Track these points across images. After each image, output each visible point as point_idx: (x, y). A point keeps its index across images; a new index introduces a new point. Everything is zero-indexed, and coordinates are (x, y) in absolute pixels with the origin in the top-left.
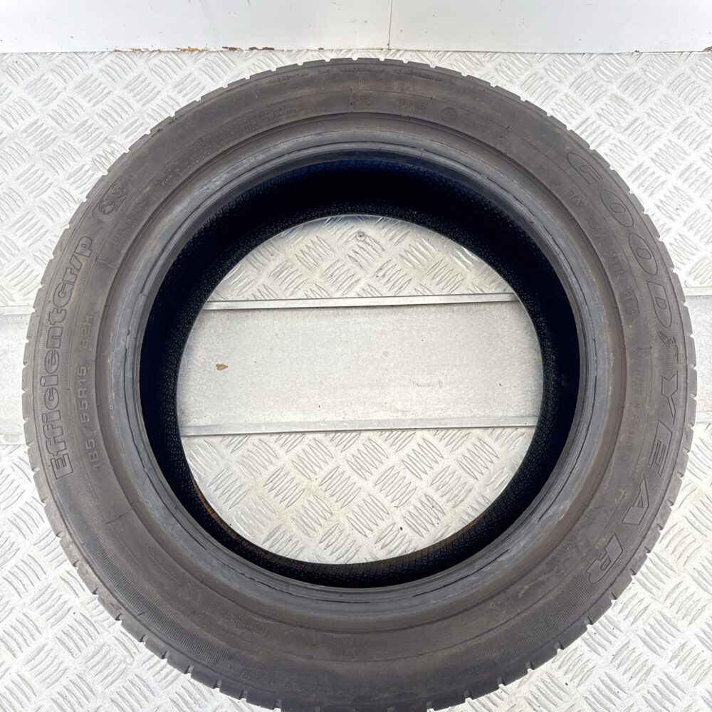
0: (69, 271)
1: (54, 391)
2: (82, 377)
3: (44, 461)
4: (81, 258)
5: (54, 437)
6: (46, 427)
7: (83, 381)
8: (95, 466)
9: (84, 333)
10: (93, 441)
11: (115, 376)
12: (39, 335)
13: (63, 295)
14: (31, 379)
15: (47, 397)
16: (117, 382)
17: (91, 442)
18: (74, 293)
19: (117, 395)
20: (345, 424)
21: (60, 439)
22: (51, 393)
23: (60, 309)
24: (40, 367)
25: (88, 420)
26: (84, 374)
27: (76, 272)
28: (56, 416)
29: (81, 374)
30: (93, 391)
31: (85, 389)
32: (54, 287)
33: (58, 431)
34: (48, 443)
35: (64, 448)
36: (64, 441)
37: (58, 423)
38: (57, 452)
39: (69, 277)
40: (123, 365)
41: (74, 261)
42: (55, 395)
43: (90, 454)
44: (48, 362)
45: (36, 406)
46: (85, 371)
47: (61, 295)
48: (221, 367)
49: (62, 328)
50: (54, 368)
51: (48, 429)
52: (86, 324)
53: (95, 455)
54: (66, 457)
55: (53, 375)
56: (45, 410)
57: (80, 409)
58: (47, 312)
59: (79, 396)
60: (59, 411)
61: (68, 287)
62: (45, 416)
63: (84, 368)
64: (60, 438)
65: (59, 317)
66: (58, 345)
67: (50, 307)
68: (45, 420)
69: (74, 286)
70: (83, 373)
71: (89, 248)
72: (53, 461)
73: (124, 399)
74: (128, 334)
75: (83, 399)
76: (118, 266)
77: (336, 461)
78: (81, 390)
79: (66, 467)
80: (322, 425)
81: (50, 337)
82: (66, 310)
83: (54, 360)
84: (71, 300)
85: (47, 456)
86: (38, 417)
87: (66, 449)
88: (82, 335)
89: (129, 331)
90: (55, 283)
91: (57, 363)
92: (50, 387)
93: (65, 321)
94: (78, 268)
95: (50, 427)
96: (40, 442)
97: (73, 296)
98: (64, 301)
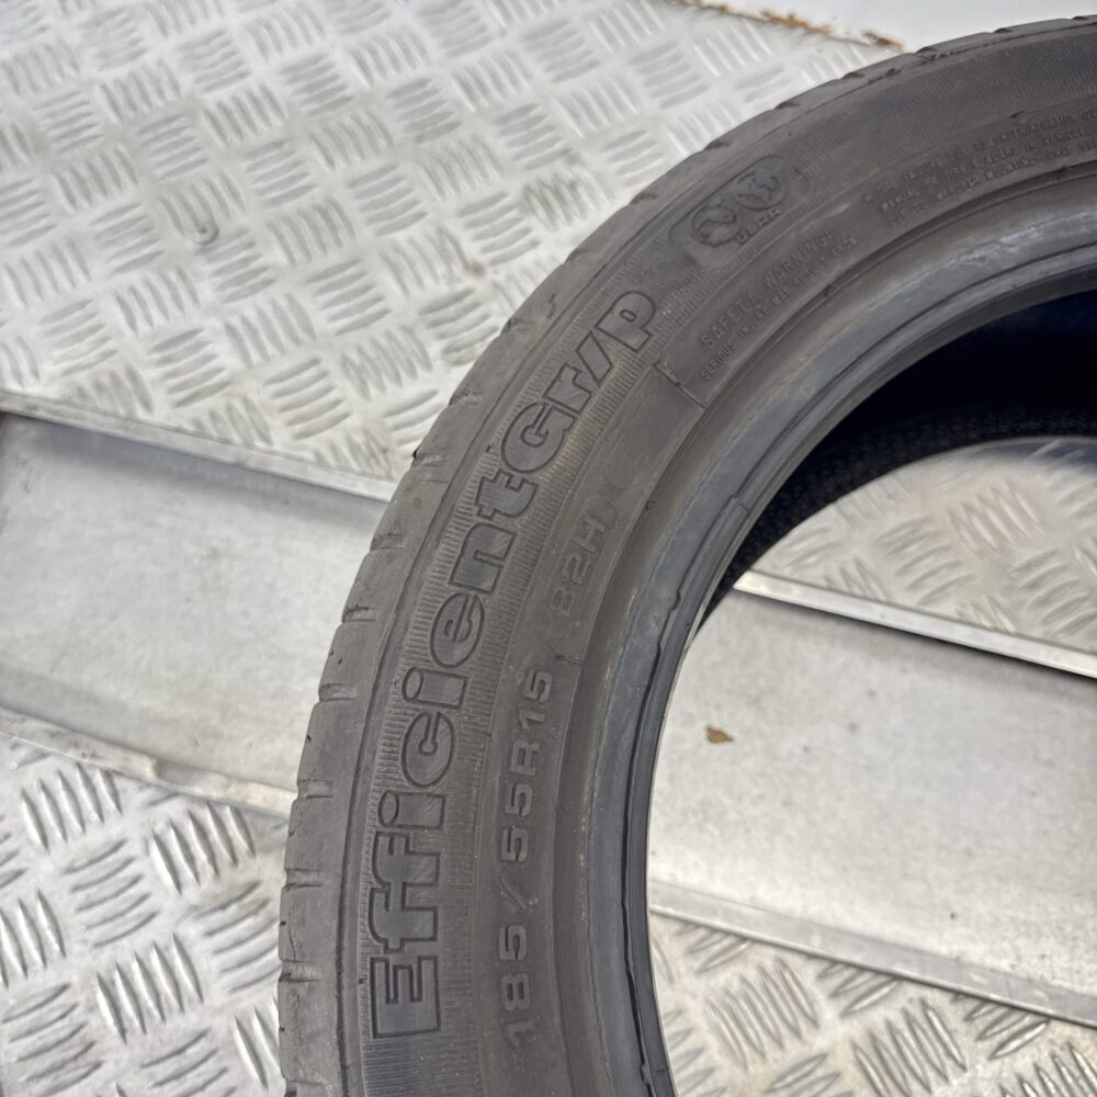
0: (569, 374)
1: (443, 726)
2: (534, 705)
3: (345, 954)
4: (613, 348)
5: (405, 885)
6: (383, 840)
7: (534, 717)
8: (512, 1029)
9: (571, 569)
10: (522, 932)
11: (613, 724)
12: (434, 536)
13: (539, 440)
14: (374, 669)
15: (414, 741)
16: (614, 744)
17: (517, 938)
18: (570, 441)
19: (607, 787)
20: (1039, 994)
21: (423, 896)
22: (431, 731)
23: (518, 477)
24: (414, 636)
25: (523, 855)
26: (544, 697)
27: (590, 384)
28: (429, 812)
29: (533, 695)
30: (557, 758)
31: (536, 746)
32: (512, 411)
33: (422, 869)
34: (379, 898)
35: (428, 933)
36: (434, 910)
37: (430, 840)
38: (403, 941)
39: (566, 393)
40: (639, 697)
41: (591, 351)
42: (443, 741)
43: (506, 980)
44: (445, 626)
45: (367, 757)
46: (548, 688)
47: (531, 436)
48: (716, 736)
49: (514, 535)
50: (459, 651)
51: (391, 851)
52: (584, 543)
53: (521, 985)
54: (427, 967)
55: (450, 671)
56: (400, 782)
57: (508, 810)
58: (475, 474)
59: (515, 768)
60: (442, 797)
61: (556, 422)
62: (390, 799)
63: (548, 678)
64: (424, 893)
65: (509, 500)
66: (487, 585)
67: (485, 464)
68: (388, 814)
69: (575, 419)
70: (541, 691)
71: (643, 327)
72: (380, 966)
73: (619, 808)
74: (675, 607)
75: (522, 779)
76: (709, 399)
77: (972, 1081)
78: (525, 745)
79: (417, 1004)
80: (976, 978)
81: (469, 553)
82: (536, 486)
83: (464, 625)
84: (558, 462)
85: (360, 943)
86: (365, 796)
87: (434, 939)
88: (565, 572)
89: (678, 596)
90: (519, 398)
91: (472, 638)
92: (434, 711)
93: (525, 517)
94: (599, 373)
95: (399, 843)
96: (348, 886)
97: (566, 450)
98: (534, 459)
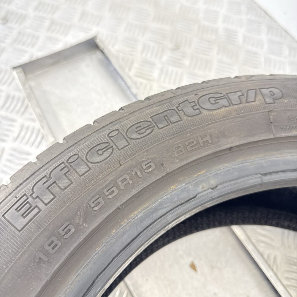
0: (239, 94)
1: (110, 150)
2: (142, 170)
3: (21, 186)
4: (259, 97)
5: (55, 182)
6: (63, 165)
7: (139, 173)
8: (41, 255)
9: (190, 143)
10: (73, 230)
11: (161, 203)
12: (158, 104)
13: (214, 102)
14: (109, 122)
15: (98, 147)
16: (156, 210)
17: (70, 230)
18: (223, 109)
19: (142, 220)
21: (56, 189)
22: (105, 149)
23: (198, 106)
24: (127, 123)
25: (96, 209)
26: (147, 171)
27: (244, 100)
28: (82, 169)
29: (144, 167)
30: (134, 192)
31: (131, 182)
32: (213, 91)
33: (63, 183)
34: (45, 179)
35: (46, 202)
36: (55, 197)
37: (74, 177)
38: (37, 197)
39: (234, 98)
40: (177, 204)
41: (252, 94)
42: (106, 155)
43: (53, 238)
44: (138, 127)
45: (83, 142)
46: (151, 169)
47: (212, 100)
48: (193, 266)
49: (181, 120)
50: (135, 136)
51: (61, 170)
52: (200, 141)
53: (56, 245)
54: (36, 210)
55: (127, 139)
56: (83, 155)
57: (105, 191)
58: (186, 98)
59: (119, 181)
60: (90, 169)
61: (224, 102)
62: (76, 157)
63: (153, 166)
64: (58, 189)
65: (189, 110)
66: (160, 126)
67: (192, 97)
68: (71, 160)
69: (230, 106)
70: (148, 168)
71: (274, 99)
72: (25, 198)
73: (140, 230)
74: (212, 189)
75: (118, 187)
76: (278, 136)
78: (128, 178)
79: (22, 218)
81: (164, 114)
82: (201, 113)
83: (144, 130)
84: (214, 112)
85: (27, 188)
86: (71, 151)
87: (46, 205)
88: (187, 143)
89: (216, 187)
90: (218, 89)
91: (142, 136)
92: (112, 144)
93: (189, 118)
94: (249, 100)
95: (66, 170)
96: (42, 170)
97: (219, 111)
98: (208, 106)
